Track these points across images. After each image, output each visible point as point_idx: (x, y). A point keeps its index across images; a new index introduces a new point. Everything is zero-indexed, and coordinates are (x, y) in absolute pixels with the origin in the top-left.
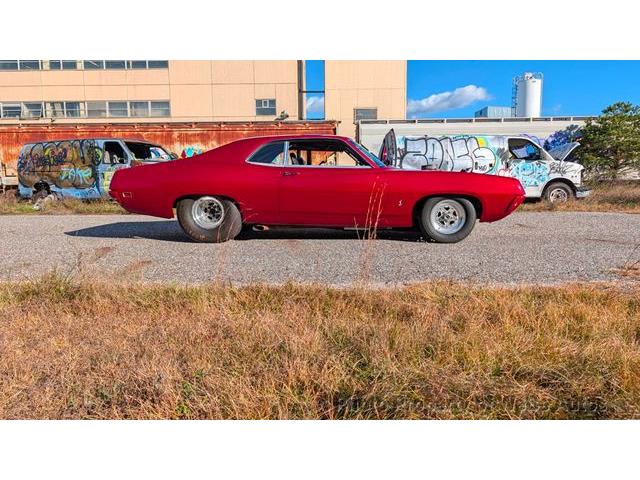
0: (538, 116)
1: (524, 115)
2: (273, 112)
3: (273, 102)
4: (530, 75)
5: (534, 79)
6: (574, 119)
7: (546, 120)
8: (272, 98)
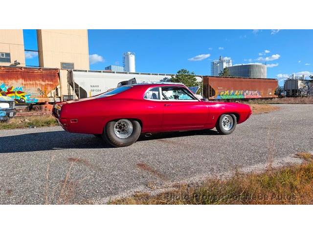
0: (134, 72)
1: (129, 70)
2: (9, 60)
3: (8, 55)
4: (130, 53)
5: (131, 55)
6: (167, 75)
7: (137, 74)
8: (8, 52)
